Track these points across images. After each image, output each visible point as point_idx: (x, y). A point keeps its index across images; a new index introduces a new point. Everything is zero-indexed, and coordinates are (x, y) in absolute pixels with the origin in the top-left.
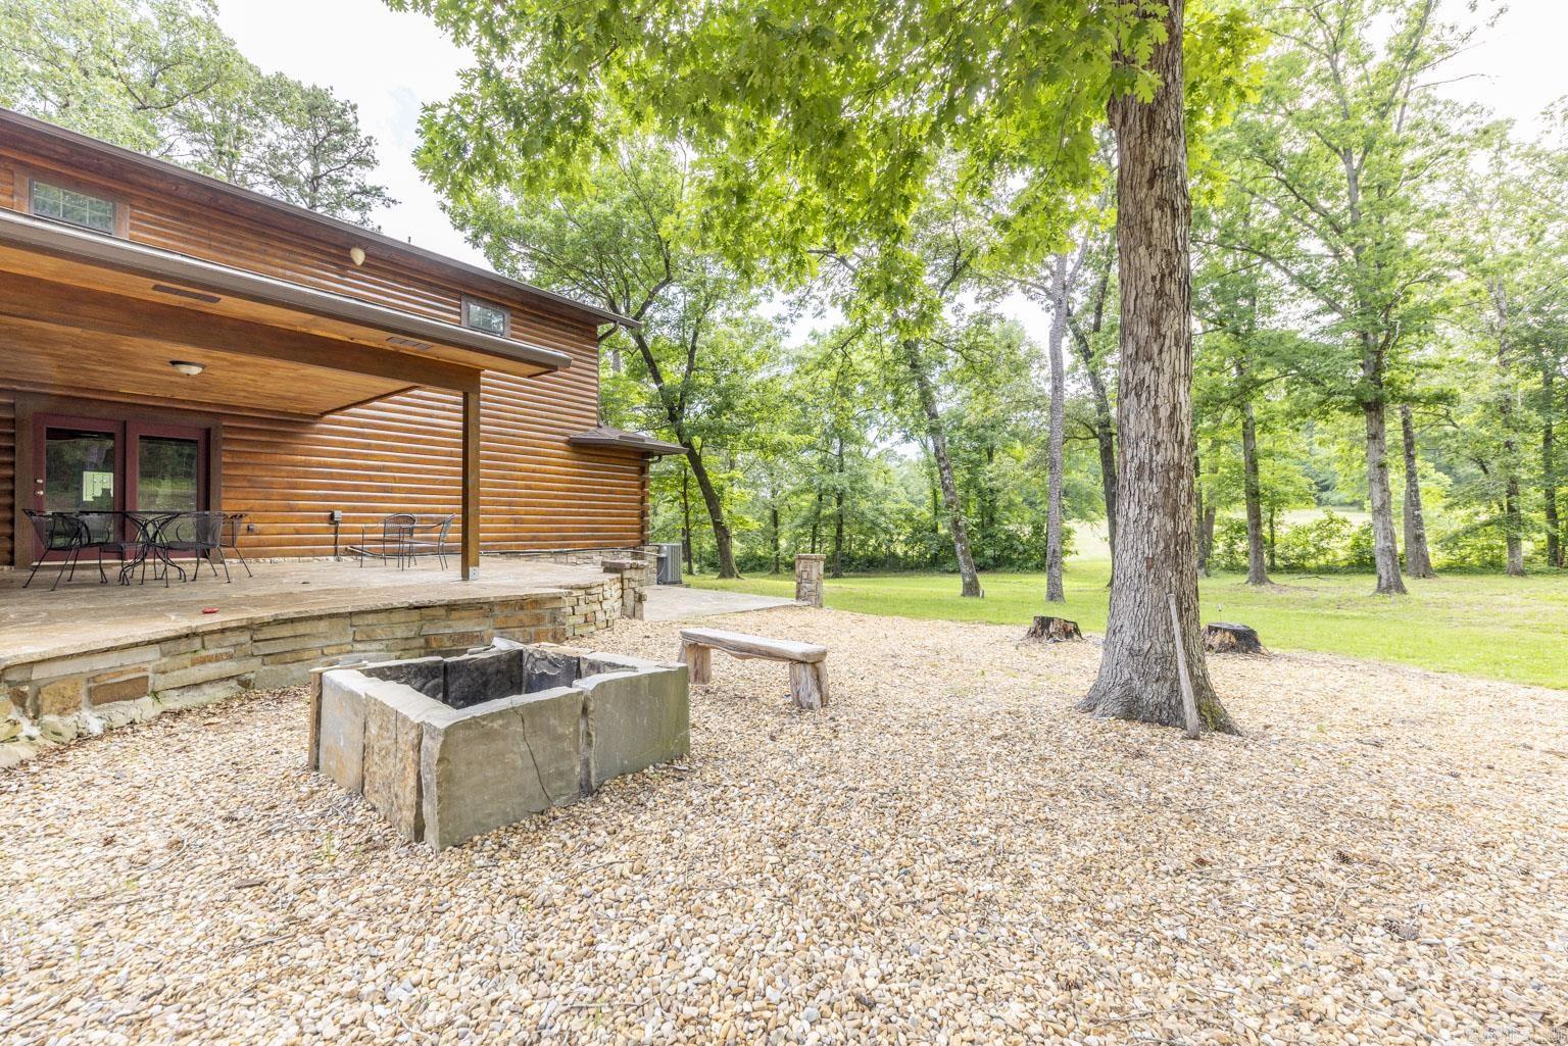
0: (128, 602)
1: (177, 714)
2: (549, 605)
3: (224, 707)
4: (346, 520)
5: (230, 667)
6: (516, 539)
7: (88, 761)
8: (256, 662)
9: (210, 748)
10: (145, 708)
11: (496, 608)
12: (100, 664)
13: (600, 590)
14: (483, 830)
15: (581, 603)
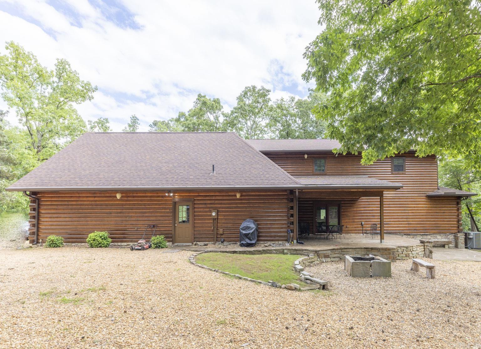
0: (327, 243)
1: (332, 261)
2: (392, 250)
3: (338, 262)
4: (365, 224)
5: (338, 255)
6: (409, 230)
7: (324, 264)
8: (342, 255)
9: (335, 266)
10: (329, 260)
11: (381, 250)
12: (325, 252)
13: (412, 248)
14: (357, 277)
15: (405, 251)
